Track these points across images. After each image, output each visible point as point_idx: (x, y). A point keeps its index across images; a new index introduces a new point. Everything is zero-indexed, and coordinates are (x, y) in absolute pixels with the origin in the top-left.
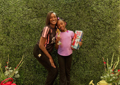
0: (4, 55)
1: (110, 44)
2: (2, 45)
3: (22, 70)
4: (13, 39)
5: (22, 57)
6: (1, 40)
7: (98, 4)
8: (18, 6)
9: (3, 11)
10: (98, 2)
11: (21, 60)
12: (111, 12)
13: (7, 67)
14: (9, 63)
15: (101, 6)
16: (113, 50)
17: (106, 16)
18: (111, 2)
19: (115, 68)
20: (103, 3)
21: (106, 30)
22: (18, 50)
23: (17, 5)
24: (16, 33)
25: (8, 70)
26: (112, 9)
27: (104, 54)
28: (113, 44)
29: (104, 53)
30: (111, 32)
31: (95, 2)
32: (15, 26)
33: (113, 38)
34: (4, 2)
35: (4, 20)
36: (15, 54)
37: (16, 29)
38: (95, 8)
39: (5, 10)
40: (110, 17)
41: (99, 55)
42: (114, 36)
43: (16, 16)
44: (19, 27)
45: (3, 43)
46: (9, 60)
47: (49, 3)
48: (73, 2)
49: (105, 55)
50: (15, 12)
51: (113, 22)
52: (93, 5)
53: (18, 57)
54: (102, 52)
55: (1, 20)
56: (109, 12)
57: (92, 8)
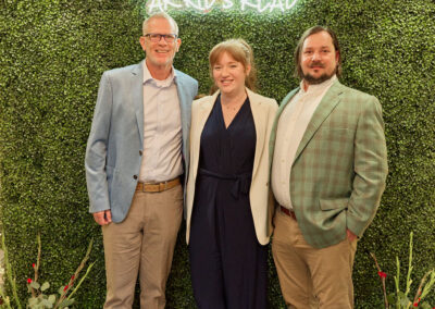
0: (24, 235)
1: (411, 203)
2: (15, 199)
3: (87, 290)
4: (56, 179)
5: (88, 244)
6: (12, 184)
7: (370, 57)
8: (72, 60)
9: (17, 77)
10: (372, 48)
11: (84, 255)
12: (420, 88)
13: (34, 285)
14: (40, 266)
15: (382, 61)
16: (421, 227)
17: (401, 102)
18: (423, 48)
19: (424, 295)
20: (390, 52)
21: (398, 152)
22: (75, 221)
23: (70, 56)
24: (66, 160)
25: (37, 292)
26: (424, 76)
27: (389, 241)
28: (422, 205)
29: (386, 236)
30: (418, 160)
31: (360, 50)
32: (60, 132)
33: (423, 183)
34: (20, 44)
35: (23, 109)
36: (63, 236)
37: (67, 144)
38: (359, 72)
39: (27, 74)
40: (417, 107)
41: (371, 243)
42: (426, 177)
43: (64, 96)
44: (78, 137)
45: (19, 195)
46: (42, 256)
47: (190, 49)
48: (280, 48)
49: (390, 246)
50: (63, 83)
51: (424, 124)
52: (354, 59)
53: (74, 246)
54: (381, 234)
55: (11, 110)
56: (413, 86)
57: (349, 69)
